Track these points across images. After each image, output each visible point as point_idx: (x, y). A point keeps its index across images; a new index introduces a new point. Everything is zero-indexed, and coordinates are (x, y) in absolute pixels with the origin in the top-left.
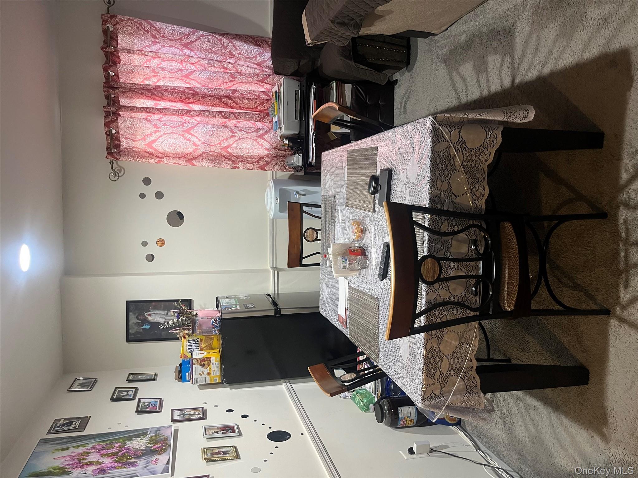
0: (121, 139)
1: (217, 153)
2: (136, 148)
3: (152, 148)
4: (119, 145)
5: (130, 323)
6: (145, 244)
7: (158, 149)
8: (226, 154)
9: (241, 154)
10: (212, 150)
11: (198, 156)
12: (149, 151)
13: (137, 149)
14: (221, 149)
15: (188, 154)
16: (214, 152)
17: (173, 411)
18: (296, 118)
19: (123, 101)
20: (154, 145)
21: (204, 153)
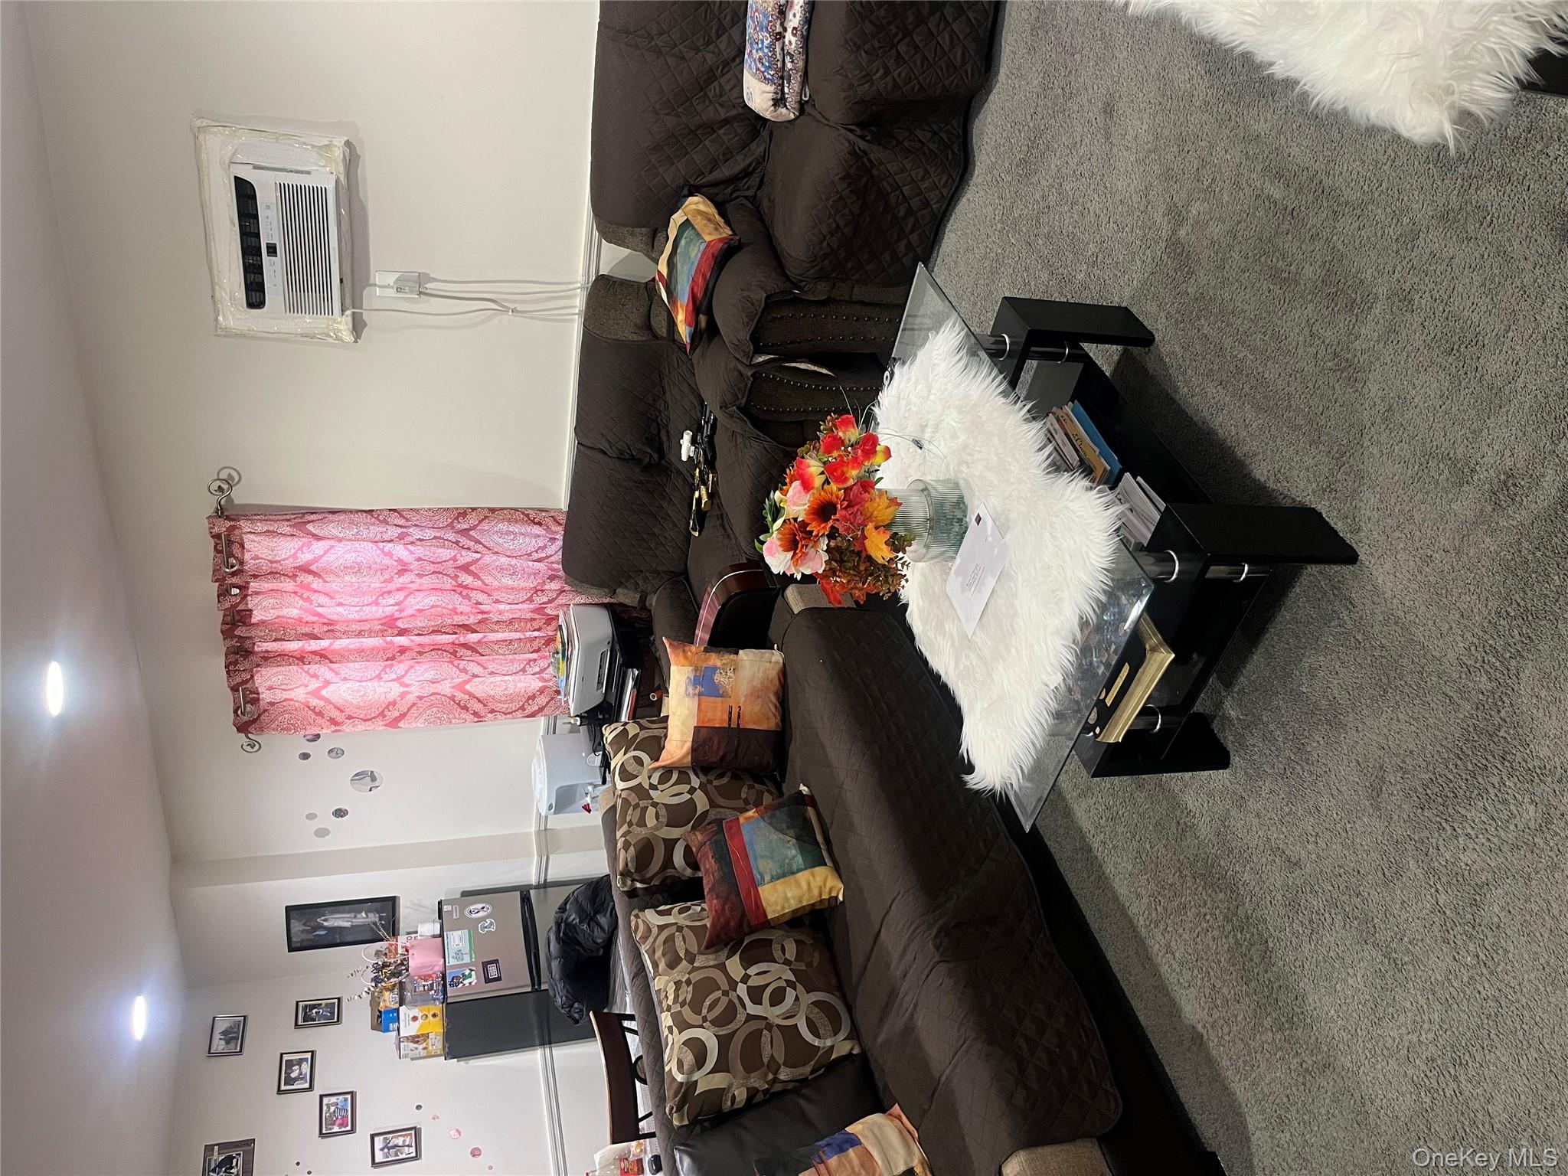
0: (260, 690)
1: (445, 696)
2: (291, 700)
3: (321, 698)
4: (258, 699)
5: (293, 931)
6: (311, 817)
7: (331, 699)
8: (463, 695)
9: (492, 693)
10: (436, 691)
11: (409, 709)
12: (314, 704)
13: (292, 703)
14: (453, 687)
15: (390, 704)
16: (439, 694)
17: (373, 1137)
18: (600, 683)
19: (261, 647)
20: (324, 693)
21: (420, 698)
